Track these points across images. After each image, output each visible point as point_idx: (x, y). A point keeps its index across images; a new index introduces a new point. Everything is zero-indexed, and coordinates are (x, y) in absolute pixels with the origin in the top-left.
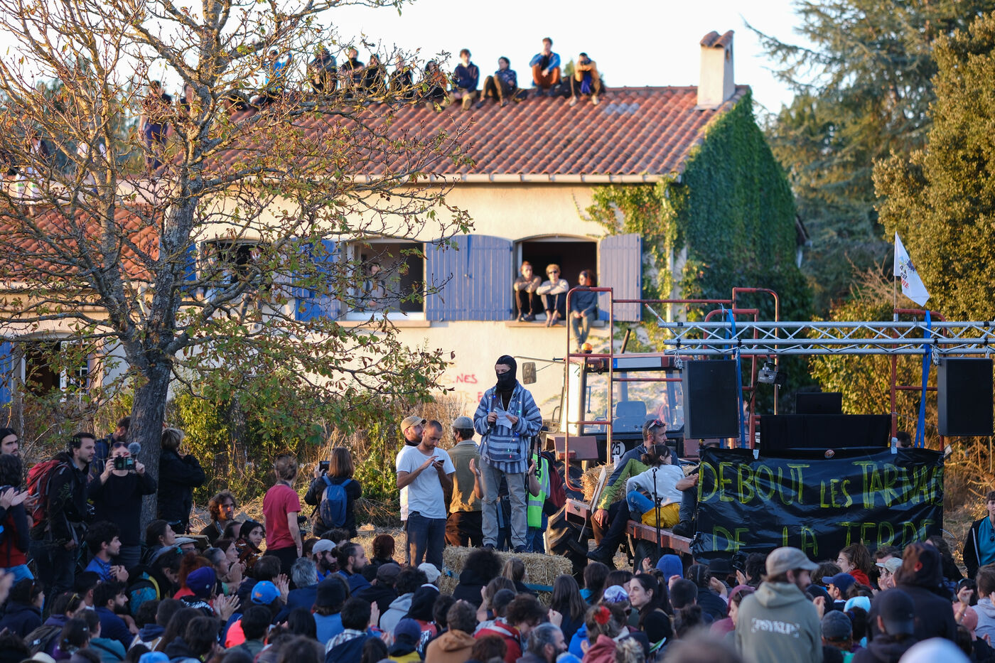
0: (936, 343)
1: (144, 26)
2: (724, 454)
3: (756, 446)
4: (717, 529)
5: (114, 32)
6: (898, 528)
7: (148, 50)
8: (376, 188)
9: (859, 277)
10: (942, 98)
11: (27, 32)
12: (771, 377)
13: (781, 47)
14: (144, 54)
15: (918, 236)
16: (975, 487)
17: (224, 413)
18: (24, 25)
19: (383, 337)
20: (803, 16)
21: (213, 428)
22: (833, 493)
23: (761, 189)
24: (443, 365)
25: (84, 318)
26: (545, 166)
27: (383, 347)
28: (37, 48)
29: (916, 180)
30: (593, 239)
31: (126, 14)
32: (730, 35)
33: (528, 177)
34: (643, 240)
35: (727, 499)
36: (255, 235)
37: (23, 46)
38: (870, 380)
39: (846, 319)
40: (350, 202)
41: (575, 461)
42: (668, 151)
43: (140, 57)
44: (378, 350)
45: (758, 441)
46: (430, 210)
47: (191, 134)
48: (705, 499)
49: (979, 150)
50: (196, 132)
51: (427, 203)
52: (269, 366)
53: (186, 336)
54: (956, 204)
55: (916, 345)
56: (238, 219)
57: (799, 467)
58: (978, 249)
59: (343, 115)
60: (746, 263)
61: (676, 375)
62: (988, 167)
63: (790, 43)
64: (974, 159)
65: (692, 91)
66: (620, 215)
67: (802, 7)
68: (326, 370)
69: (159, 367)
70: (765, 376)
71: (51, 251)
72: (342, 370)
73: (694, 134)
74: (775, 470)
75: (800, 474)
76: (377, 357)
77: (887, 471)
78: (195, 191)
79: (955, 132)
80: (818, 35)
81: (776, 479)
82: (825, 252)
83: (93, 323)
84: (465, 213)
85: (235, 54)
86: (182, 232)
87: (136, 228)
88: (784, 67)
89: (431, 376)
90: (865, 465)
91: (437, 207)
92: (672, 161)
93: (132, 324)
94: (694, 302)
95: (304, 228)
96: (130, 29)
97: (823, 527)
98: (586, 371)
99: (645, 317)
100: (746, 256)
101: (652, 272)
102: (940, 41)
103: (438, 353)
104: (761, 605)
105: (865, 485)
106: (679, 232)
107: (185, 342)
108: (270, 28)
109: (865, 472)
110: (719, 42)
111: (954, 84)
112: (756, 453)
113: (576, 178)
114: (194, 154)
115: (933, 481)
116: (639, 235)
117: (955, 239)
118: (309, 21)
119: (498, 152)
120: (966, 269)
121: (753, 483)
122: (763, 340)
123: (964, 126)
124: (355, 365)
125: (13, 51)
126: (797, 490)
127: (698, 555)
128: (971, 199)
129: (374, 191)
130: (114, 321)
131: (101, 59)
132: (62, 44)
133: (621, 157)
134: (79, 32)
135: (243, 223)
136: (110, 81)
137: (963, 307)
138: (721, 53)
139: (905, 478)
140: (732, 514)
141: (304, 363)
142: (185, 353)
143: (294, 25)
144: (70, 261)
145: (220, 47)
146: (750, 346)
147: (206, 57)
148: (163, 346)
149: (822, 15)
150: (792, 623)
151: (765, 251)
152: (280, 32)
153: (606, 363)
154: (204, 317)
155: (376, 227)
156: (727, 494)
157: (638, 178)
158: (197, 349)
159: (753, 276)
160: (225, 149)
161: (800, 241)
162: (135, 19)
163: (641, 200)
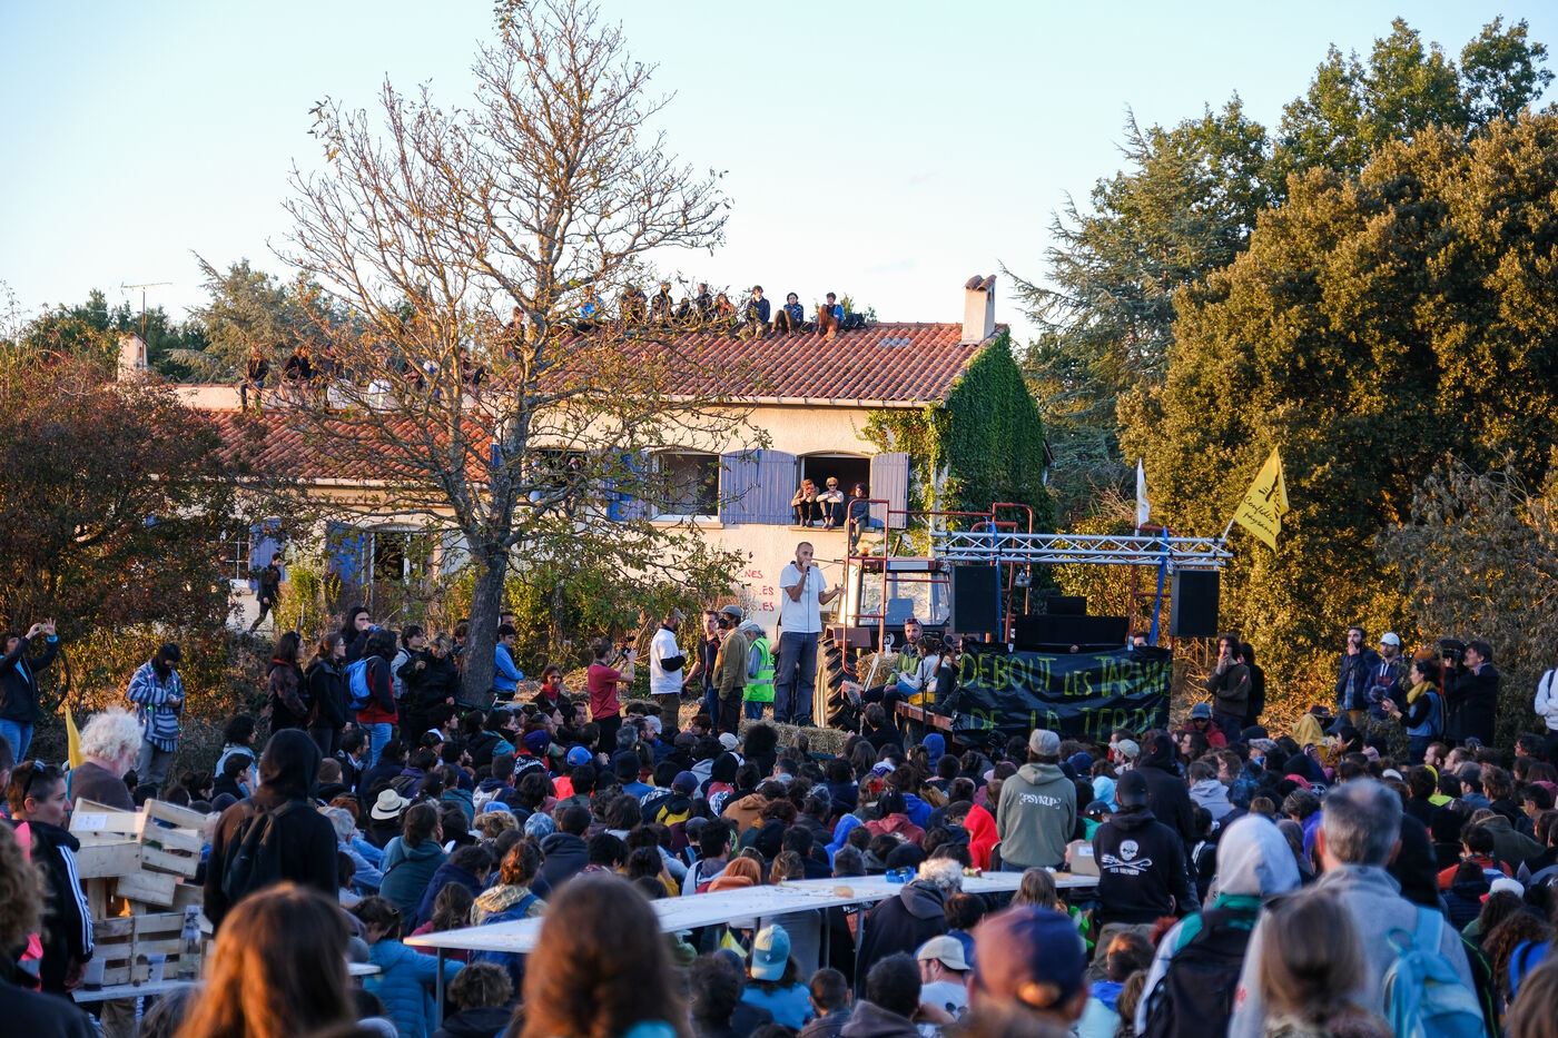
0: (1171, 556)
1: (487, 260)
2: (982, 647)
3: (1011, 641)
4: (975, 710)
5: (462, 264)
6: (1131, 714)
7: (491, 282)
8: (686, 407)
9: (1097, 496)
10: (1181, 341)
11: (385, 263)
12: (1027, 582)
13: (1034, 290)
14: (487, 285)
15: (1154, 461)
16: (1192, 679)
17: (547, 599)
18: (383, 257)
19: (689, 537)
20: (1055, 264)
21: (536, 610)
22: (1076, 682)
23: (1014, 416)
24: (742, 564)
25: (433, 514)
26: (827, 390)
27: (690, 546)
28: (394, 275)
29: (1154, 413)
30: (867, 456)
31: (472, 249)
32: (992, 279)
33: (811, 401)
34: (911, 458)
35: (984, 685)
36: (582, 446)
37: (381, 275)
38: (1104, 585)
39: (1085, 533)
40: (664, 419)
41: (851, 649)
42: (935, 381)
43: (485, 288)
44: (686, 549)
45: (1013, 636)
46: (733, 428)
47: (527, 356)
48: (965, 685)
49: (1212, 387)
50: (532, 355)
51: (731, 423)
52: (591, 559)
53: (521, 532)
54: (1189, 434)
55: (1153, 557)
56: (567, 432)
57: (1047, 660)
58: (1206, 475)
59: (659, 343)
60: (999, 480)
61: (941, 577)
62: (1218, 402)
63: (1043, 288)
64: (1207, 395)
65: (959, 328)
66: (891, 436)
67: (1053, 256)
68: (640, 564)
69: (497, 558)
70: (1022, 580)
71: (406, 455)
72: (655, 565)
73: (958, 366)
74: (1027, 662)
75: (1048, 666)
76: (685, 555)
77: (1123, 665)
78: (530, 406)
79: (1191, 371)
80: (1067, 281)
81: (1027, 669)
82: (1065, 473)
83: (441, 518)
84: (765, 432)
85: (567, 287)
86: (518, 441)
87: (479, 437)
88: (1037, 308)
89: (731, 573)
90: (1104, 660)
91: (740, 425)
92: (938, 390)
93: (475, 521)
94: (951, 513)
95: (624, 442)
96: (476, 263)
97: (1067, 711)
98: (863, 571)
99: (911, 525)
100: (998, 475)
101: (918, 486)
102: (1182, 288)
103: (738, 553)
104: (1028, 783)
105: (1104, 677)
106: (942, 452)
107: (519, 538)
108: (598, 265)
109: (1104, 666)
110: (982, 286)
111: (1191, 329)
112: (1011, 647)
113: (854, 402)
114: (530, 374)
115: (1163, 675)
116: (908, 454)
117: (1187, 464)
118: (631, 259)
119: (786, 378)
120: (1196, 491)
121: (1007, 672)
122: (1021, 550)
123: (1199, 366)
124: (668, 561)
125: (373, 279)
126: (1045, 679)
127: (957, 732)
128: (1202, 430)
129: (685, 410)
130: (460, 518)
131: (450, 288)
132: (417, 274)
133: (893, 385)
134: (431, 264)
135: (573, 436)
136: (458, 308)
137: (1191, 524)
138: (984, 295)
139: (1139, 672)
140: (987, 698)
141: (622, 558)
142: (519, 547)
143: (619, 262)
144: (422, 465)
145: (553, 280)
146: (1009, 554)
147: (542, 289)
148: (501, 540)
149: (1073, 263)
150: (1055, 797)
151: (1016, 470)
152: (606, 268)
153: (881, 565)
154: (536, 517)
155: (687, 442)
156: (984, 681)
157: (908, 404)
158: (530, 544)
159: (1005, 492)
160: (557, 371)
161: (1046, 463)
162: (480, 254)
163: (909, 424)
